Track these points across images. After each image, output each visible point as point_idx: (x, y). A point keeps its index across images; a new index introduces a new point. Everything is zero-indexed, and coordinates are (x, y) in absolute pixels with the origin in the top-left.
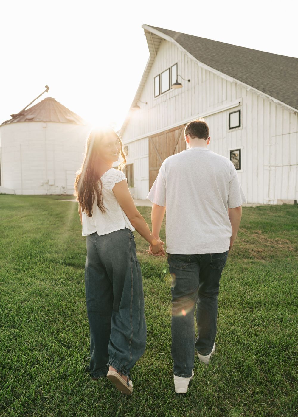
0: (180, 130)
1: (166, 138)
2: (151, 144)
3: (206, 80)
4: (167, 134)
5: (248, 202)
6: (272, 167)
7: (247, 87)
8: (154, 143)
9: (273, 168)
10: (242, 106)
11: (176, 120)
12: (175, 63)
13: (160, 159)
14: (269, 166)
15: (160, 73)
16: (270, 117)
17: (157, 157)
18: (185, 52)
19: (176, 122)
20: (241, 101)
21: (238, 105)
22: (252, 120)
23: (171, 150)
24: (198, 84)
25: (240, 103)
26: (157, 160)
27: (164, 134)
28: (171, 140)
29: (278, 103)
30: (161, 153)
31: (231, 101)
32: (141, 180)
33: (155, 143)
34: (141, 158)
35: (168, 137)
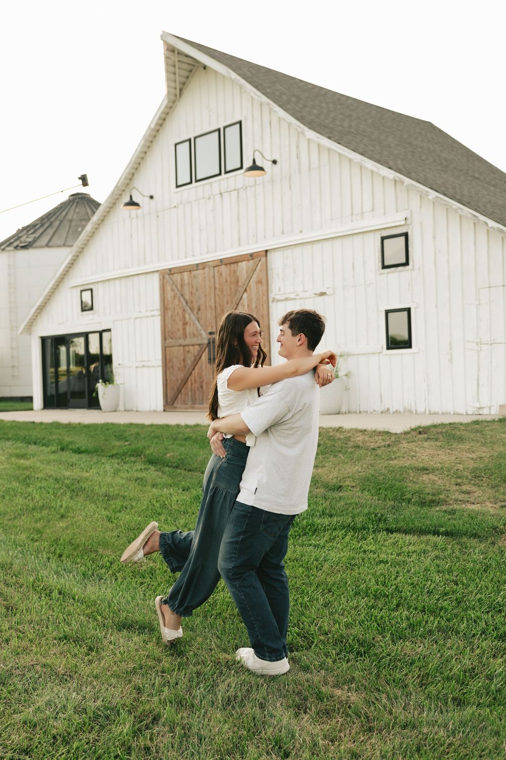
0: (251, 262)
1: (214, 276)
2: (168, 288)
3: (319, 167)
4: (216, 269)
5: (430, 411)
6: (482, 345)
7: (427, 192)
8: (176, 287)
9: (484, 347)
10: (410, 226)
11: (239, 239)
12: (237, 120)
13: (197, 322)
14: (477, 343)
15: (192, 136)
16: (475, 251)
17: (187, 316)
18: (269, 104)
19: (240, 245)
20: (409, 216)
21: (403, 223)
22: (435, 253)
23: (227, 303)
24: (300, 172)
25: (406, 219)
26: (185, 324)
27: (206, 269)
28: (227, 282)
29: (498, 228)
30: (199, 310)
31: (385, 214)
32: (137, 367)
33: (179, 286)
34: (135, 318)
35: (216, 275)
